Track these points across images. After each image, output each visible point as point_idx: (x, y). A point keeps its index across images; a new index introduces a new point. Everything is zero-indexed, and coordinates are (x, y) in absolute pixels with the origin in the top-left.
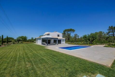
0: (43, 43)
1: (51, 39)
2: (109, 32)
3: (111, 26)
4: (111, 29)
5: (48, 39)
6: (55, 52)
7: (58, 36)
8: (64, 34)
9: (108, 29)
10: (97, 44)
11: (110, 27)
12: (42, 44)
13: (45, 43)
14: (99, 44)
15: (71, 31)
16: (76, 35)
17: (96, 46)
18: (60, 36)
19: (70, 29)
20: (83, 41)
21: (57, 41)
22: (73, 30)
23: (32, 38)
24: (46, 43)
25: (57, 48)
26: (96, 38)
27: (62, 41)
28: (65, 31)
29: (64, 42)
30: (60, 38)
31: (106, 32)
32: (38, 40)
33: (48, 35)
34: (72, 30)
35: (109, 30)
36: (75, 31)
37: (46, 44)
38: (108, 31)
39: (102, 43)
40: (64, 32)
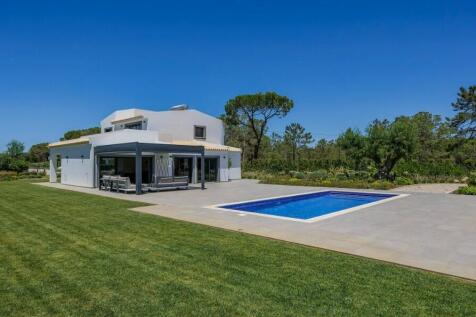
0: (106, 177)
1: (157, 155)
2: (460, 119)
3: (471, 88)
4: (470, 101)
5: (144, 153)
6: (223, 236)
7: (200, 132)
8: (230, 121)
9: (455, 102)
10: (416, 182)
11: (462, 89)
12: (101, 184)
13: (120, 178)
14: (424, 182)
15: (272, 106)
16: (294, 130)
17: (413, 188)
18: (208, 133)
19: (264, 93)
20: (338, 164)
21: (195, 167)
22: (283, 101)
23: (16, 147)
24: (133, 181)
25: (213, 207)
26: (410, 150)
27: (223, 162)
28: (238, 103)
29: (236, 172)
30: (213, 144)
31: (448, 119)
32: (64, 161)
33: (137, 125)
34: (276, 104)
35: (459, 105)
36: (292, 105)
37: (133, 187)
38: (456, 113)
39: (437, 174)
40: (229, 113)
